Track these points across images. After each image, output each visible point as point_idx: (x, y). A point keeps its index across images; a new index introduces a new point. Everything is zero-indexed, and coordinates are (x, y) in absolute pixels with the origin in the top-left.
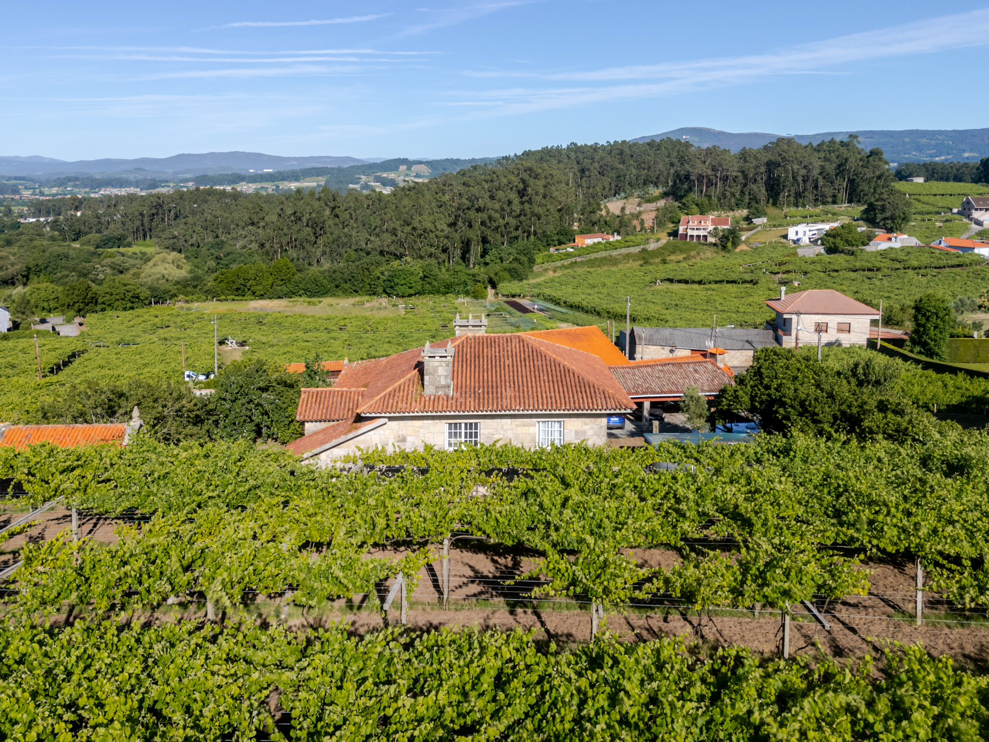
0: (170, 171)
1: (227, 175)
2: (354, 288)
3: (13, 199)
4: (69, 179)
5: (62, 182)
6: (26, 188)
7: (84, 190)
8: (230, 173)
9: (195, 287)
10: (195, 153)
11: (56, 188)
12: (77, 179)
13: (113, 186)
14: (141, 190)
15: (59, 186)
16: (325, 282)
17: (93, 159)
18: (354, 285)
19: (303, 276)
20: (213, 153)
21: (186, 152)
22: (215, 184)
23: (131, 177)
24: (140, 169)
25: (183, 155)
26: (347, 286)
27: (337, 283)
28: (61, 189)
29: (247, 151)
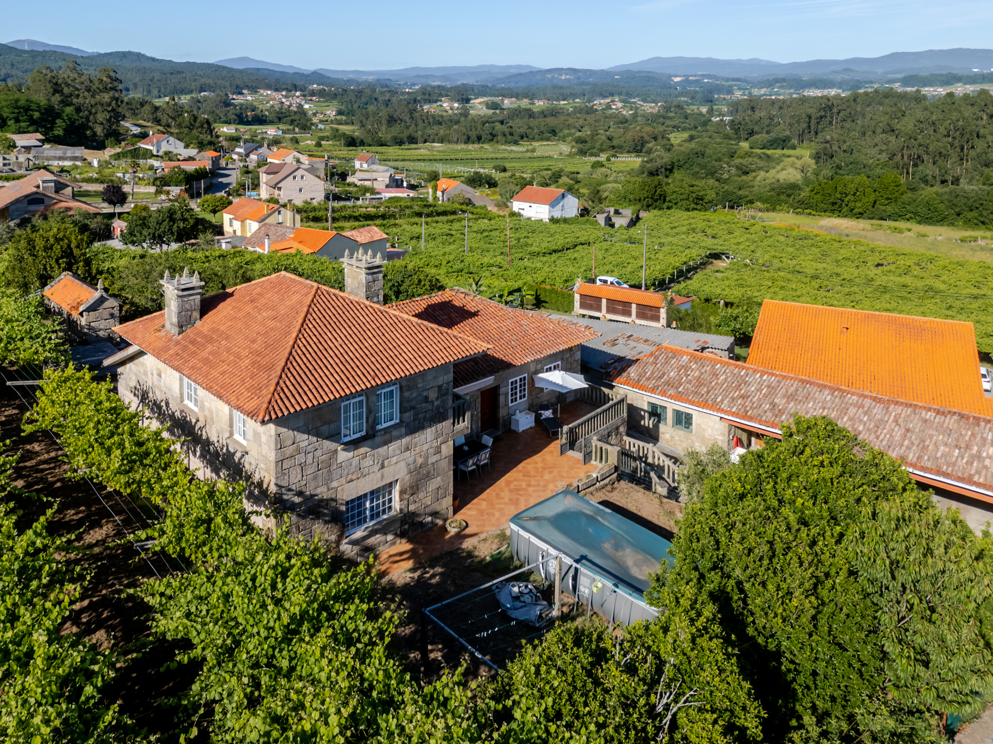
0: (880, 71)
1: (942, 75)
2: (982, 219)
3: (724, 99)
4: (777, 81)
5: (770, 83)
6: (739, 89)
7: (788, 91)
8: (944, 72)
9: (789, 196)
10: (910, 51)
11: (765, 89)
12: (784, 80)
13: (817, 88)
14: (843, 91)
15: (768, 87)
16: (942, 207)
17: (805, 60)
18: (981, 215)
19: (914, 197)
20: (931, 51)
21: (900, 51)
22: (925, 86)
23: (839, 78)
24: (848, 70)
25: (897, 53)
26: (970, 215)
27: (957, 210)
28: (769, 90)
29: (973, 47)
